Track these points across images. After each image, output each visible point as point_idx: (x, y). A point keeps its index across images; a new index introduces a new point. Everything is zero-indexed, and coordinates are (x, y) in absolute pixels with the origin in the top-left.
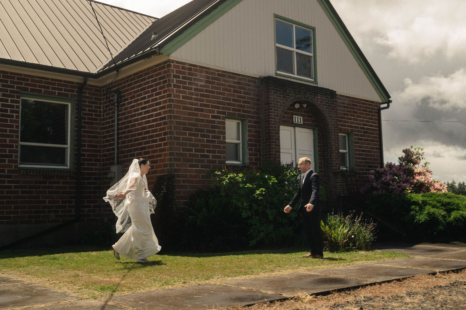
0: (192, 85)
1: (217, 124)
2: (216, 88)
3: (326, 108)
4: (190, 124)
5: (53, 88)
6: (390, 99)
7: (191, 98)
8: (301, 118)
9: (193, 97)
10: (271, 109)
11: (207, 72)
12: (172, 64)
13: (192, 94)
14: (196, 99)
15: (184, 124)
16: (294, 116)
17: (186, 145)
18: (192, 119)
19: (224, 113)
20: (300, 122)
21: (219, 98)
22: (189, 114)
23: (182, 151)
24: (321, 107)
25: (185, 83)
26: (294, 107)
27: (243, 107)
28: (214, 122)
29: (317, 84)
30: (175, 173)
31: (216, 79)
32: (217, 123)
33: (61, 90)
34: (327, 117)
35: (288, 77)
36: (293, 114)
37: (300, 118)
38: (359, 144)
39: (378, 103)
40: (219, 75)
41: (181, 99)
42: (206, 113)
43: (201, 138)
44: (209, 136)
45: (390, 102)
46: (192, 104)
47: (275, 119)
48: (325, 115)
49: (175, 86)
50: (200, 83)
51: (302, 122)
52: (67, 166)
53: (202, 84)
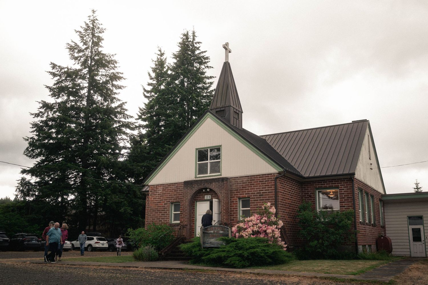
2: (167, 192)
3: (218, 189)
4: (155, 209)
7: (156, 199)
8: (210, 196)
10: (184, 197)
11: (163, 186)
12: (150, 187)
13: (157, 197)
15: (153, 209)
16: (205, 196)
17: (153, 217)
19: (169, 202)
22: (155, 205)
23: (151, 220)
24: (215, 189)
27: (179, 197)
29: (222, 176)
31: (167, 188)
32: (166, 206)
34: (218, 193)
36: (205, 195)
39: (275, 174)
40: (168, 186)
42: (162, 203)
43: (159, 214)
44: (162, 213)
46: (156, 201)
50: (160, 192)
51: (210, 198)
53: (161, 191)
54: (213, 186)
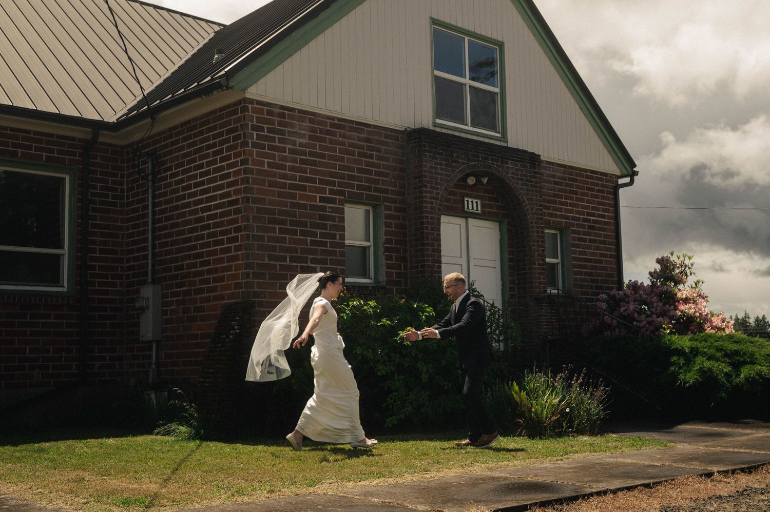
0: (284, 143)
1: (329, 212)
2: (327, 149)
3: (522, 185)
4: (281, 213)
5: (37, 149)
6: (634, 169)
7: (283, 167)
8: (479, 202)
9: (288, 164)
10: (426, 187)
11: (311, 121)
12: (250, 106)
13: (285, 159)
14: (292, 169)
15: (272, 212)
16: (466, 199)
17: (274, 249)
18: (285, 204)
19: (341, 193)
20: (477, 210)
21: (334, 167)
22: (280, 195)
23: (267, 259)
24: (514, 183)
25: (273, 140)
26: (466, 182)
27: (376, 182)
28: (324, 209)
29: (507, 142)
30: (254, 299)
31: (328, 133)
32: (330, 210)
33: (52, 151)
34: (524, 200)
35: (456, 129)
36: (463, 196)
37: (477, 202)
38: (580, 248)
40: (332, 125)
41: (266, 168)
42: (309, 194)
43: (301, 237)
44: (314, 234)
45: (636, 173)
46: (285, 177)
47: (432, 203)
48: (520, 197)
49: (255, 145)
50: (299, 140)
51: (479, 209)
52: (62, 286)
53: (303, 141)
54: (508, 173)
